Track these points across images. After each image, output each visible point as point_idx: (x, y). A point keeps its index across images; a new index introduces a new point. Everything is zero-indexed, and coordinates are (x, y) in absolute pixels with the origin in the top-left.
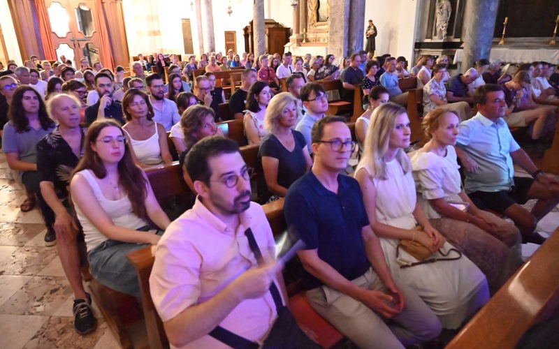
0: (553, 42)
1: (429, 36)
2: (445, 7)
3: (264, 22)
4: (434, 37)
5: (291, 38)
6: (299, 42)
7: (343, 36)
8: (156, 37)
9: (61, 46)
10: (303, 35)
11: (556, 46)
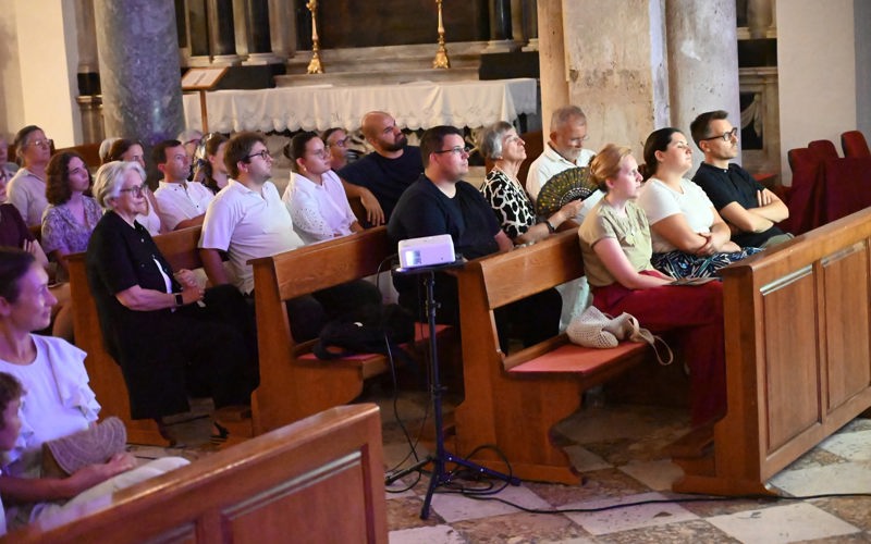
11: (453, 71)
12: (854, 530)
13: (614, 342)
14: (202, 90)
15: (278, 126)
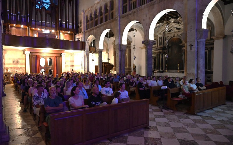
0: (178, 71)
5: (113, 68)
8: (73, 67)
9: (42, 69)
11: (180, 72)
12: (203, 119)
13: (183, 98)
14: (156, 72)
15: (162, 76)
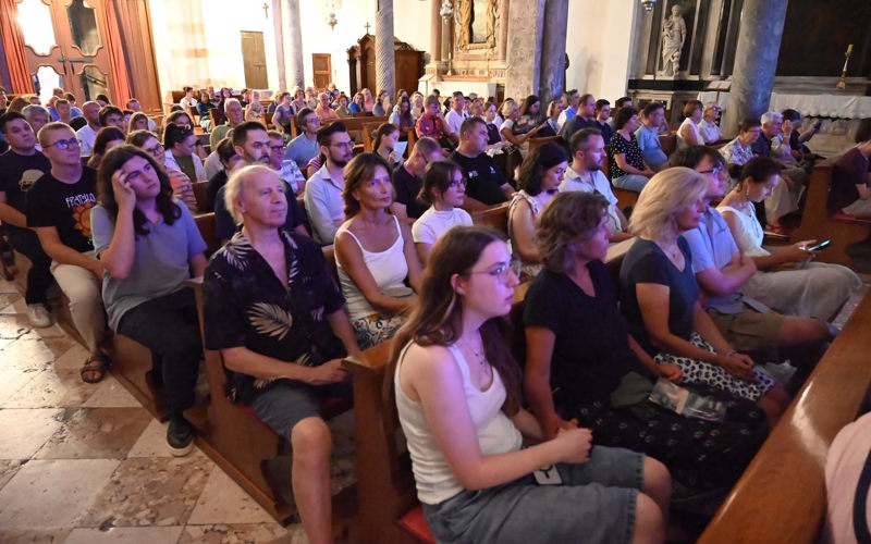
0: (842, 84)
1: (651, 70)
2: (676, 27)
3: (393, 41)
4: (658, 73)
5: (427, 67)
6: (442, 74)
7: (533, 66)
8: (200, 59)
9: (42, 69)
10: (446, 64)
11: (846, 90)
